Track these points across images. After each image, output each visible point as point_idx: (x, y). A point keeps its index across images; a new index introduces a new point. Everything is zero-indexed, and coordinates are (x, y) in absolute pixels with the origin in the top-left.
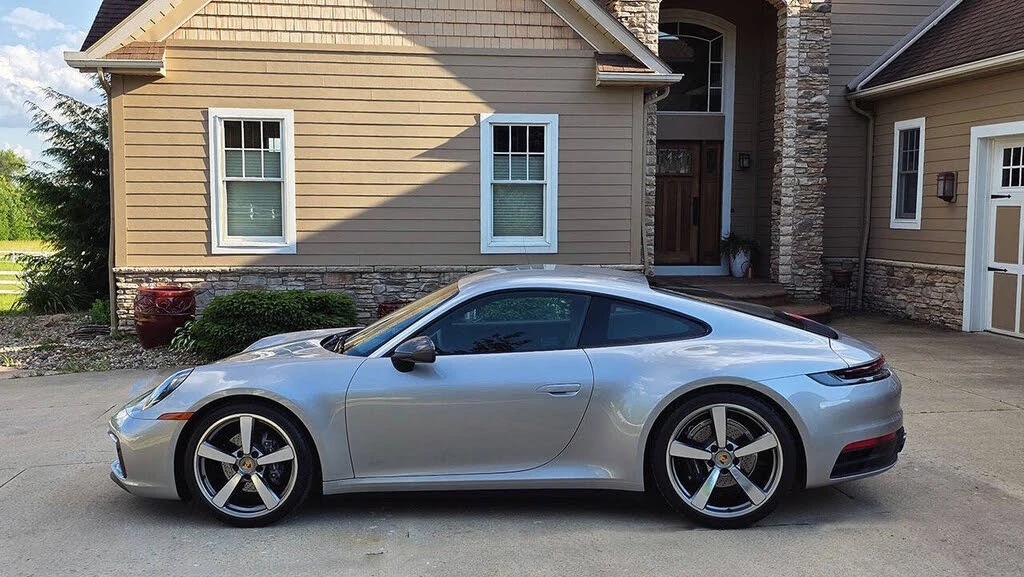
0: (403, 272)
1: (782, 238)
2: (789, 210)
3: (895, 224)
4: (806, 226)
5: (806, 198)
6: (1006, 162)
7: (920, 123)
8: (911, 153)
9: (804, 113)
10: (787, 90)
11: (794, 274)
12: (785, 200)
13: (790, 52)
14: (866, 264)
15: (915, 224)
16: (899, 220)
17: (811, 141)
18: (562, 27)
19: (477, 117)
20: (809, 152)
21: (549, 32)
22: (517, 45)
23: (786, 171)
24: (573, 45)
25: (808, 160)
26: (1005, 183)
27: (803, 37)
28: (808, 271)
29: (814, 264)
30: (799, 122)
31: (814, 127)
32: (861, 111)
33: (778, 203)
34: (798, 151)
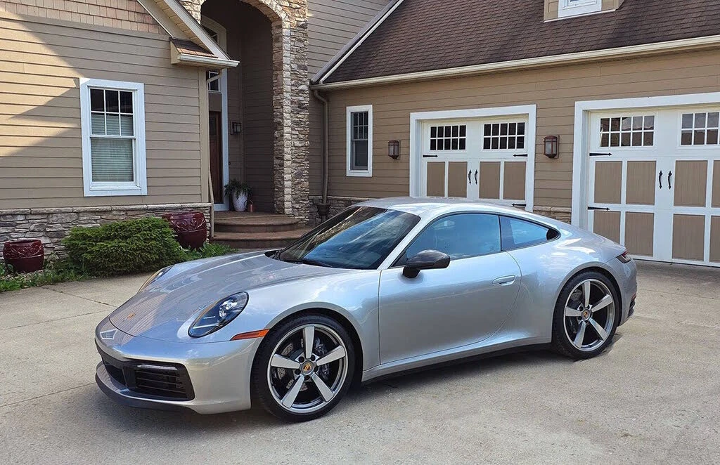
0: (14, 215)
1: (286, 183)
2: (289, 163)
3: (350, 173)
4: (299, 175)
5: (299, 156)
6: (433, 135)
7: (369, 108)
8: (361, 128)
9: (295, 96)
10: (285, 79)
11: (293, 208)
12: (287, 157)
13: (286, 53)
14: (328, 199)
15: (368, 173)
16: (352, 171)
17: (300, 116)
18: (144, 14)
19: (77, 80)
20: (298, 123)
21: (132, 17)
22: (107, 23)
23: (287, 136)
24: (153, 30)
25: (299, 129)
26: (433, 148)
27: (292, 43)
28: (302, 205)
29: (304, 200)
30: (292, 102)
31: (301, 106)
32: (320, 98)
33: (282, 159)
34: (293, 122)
